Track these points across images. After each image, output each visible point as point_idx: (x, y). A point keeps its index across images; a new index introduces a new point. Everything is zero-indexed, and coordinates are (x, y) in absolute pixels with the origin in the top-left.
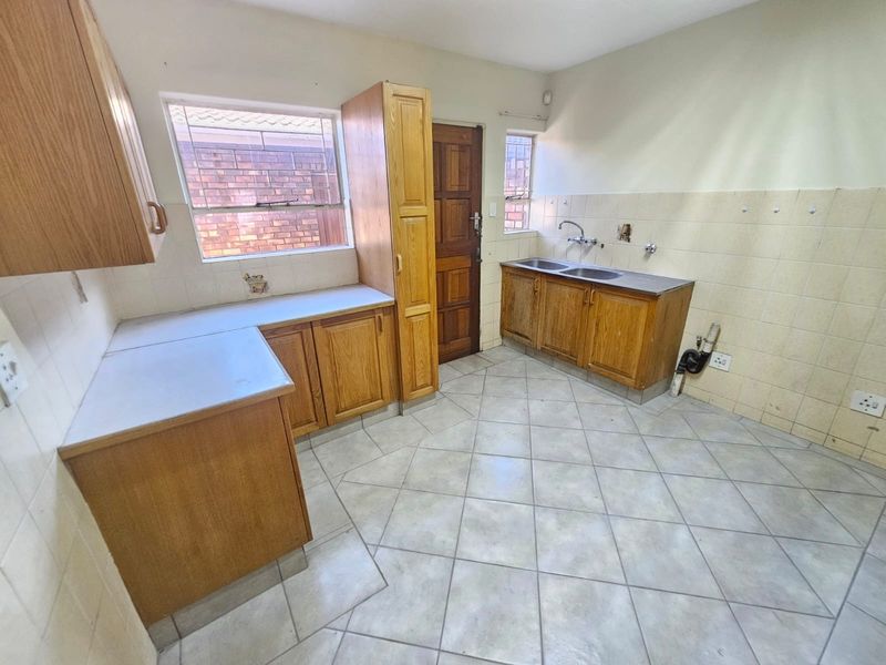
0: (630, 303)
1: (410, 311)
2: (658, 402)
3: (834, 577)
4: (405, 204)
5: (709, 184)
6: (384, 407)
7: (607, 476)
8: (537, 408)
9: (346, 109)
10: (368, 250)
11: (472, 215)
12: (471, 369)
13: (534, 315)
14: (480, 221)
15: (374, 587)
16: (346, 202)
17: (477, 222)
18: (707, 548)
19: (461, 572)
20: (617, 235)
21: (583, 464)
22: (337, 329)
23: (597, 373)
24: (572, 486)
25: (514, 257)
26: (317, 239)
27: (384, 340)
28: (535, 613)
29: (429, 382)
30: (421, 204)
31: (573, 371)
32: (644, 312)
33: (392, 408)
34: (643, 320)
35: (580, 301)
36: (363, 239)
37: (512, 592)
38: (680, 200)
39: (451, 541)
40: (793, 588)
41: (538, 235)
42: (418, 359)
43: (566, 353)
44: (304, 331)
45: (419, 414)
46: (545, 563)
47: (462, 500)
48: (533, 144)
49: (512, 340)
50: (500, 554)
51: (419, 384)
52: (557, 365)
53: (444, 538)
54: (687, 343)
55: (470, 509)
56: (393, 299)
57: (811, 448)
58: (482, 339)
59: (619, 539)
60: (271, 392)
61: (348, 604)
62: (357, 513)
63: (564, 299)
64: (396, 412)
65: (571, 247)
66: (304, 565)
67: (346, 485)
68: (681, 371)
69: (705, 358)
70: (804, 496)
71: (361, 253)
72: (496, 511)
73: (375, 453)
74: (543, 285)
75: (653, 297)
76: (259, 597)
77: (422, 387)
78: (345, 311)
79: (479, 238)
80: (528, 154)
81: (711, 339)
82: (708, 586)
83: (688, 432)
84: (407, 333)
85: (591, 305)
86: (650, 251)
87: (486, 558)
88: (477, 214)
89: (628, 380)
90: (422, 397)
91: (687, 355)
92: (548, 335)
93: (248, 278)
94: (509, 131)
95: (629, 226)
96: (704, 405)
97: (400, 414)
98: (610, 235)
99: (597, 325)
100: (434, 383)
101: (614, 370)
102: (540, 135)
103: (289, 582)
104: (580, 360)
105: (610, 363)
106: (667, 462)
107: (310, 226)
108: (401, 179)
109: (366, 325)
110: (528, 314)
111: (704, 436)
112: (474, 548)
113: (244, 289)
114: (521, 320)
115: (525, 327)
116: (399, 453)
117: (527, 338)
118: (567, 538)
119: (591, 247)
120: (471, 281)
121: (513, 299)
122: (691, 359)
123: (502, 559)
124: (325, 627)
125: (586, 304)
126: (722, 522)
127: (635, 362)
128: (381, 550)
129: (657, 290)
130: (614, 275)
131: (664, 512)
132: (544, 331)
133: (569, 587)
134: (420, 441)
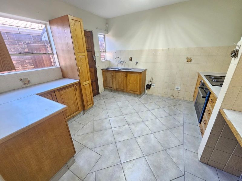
0: (136, 75)
1: (84, 83)
2: (144, 96)
3: (181, 119)
4: (79, 52)
5: (146, 48)
6: (80, 113)
7: (140, 114)
8: (120, 104)
9: (51, 22)
10: (66, 67)
11: (92, 56)
12: (99, 98)
13: (113, 81)
14: (95, 58)
15: (98, 158)
16: (55, 52)
17: (94, 58)
18: (162, 121)
19: (119, 145)
20: (129, 60)
21: (135, 113)
22: (63, 92)
23: (130, 93)
24: (134, 118)
25: (105, 67)
26: (33, 67)
27: (77, 93)
28: (137, 146)
29: (91, 103)
30: (83, 52)
31: (124, 94)
32: (139, 77)
33: (82, 113)
34: (139, 78)
35: (124, 76)
36: (63, 64)
37: (132, 144)
38: (142, 51)
39: (113, 139)
40: (177, 123)
41: (109, 61)
42: (88, 97)
43: (122, 89)
44: (52, 94)
45: (90, 113)
46: (136, 135)
47: (111, 129)
48: (105, 37)
49: (107, 89)
50: (126, 137)
51: (89, 104)
52: (120, 93)
53: (111, 139)
54: (147, 83)
55: (114, 130)
56: (79, 81)
57: (170, 99)
58: (100, 90)
59: (147, 125)
60: (59, 111)
61: (93, 165)
62: (84, 142)
63: (120, 76)
64: (83, 113)
65: (118, 63)
66: (74, 162)
67: (76, 137)
68: (146, 89)
69: (151, 85)
70: (173, 107)
71: (63, 68)
72: (120, 129)
73: (81, 126)
74: (114, 73)
75: (141, 73)
76: (63, 176)
77: (90, 105)
78: (65, 86)
79: (95, 62)
80: (104, 40)
81: (151, 81)
82: (165, 128)
83: (151, 101)
84: (84, 90)
85: (127, 77)
86: (137, 63)
87: (123, 140)
88: (94, 56)
89: (137, 93)
90: (90, 108)
91: (147, 85)
92: (117, 86)
93: (21, 80)
94: (99, 33)
95: (131, 57)
96: (152, 95)
97: (84, 114)
98: (127, 60)
99: (129, 81)
100: (92, 103)
101: (134, 91)
102: (106, 35)
103: (71, 168)
104: (126, 91)
105: (133, 90)
106: (150, 108)
107: (29, 62)
108: (77, 45)
109: (72, 89)
110: (111, 82)
111: (154, 101)
112: (119, 138)
113: (20, 84)
114: (109, 83)
115: (111, 85)
116: (89, 124)
117: (111, 88)
118: (138, 129)
119: (123, 63)
120: (95, 74)
121: (106, 78)
122: (148, 86)
123: (127, 138)
124: (89, 173)
125: (126, 77)
126: (163, 116)
127: (138, 88)
128: (95, 149)
129: (141, 71)
130: (130, 69)
131: (153, 117)
132: (116, 85)
133: (142, 138)
134: (93, 119)
